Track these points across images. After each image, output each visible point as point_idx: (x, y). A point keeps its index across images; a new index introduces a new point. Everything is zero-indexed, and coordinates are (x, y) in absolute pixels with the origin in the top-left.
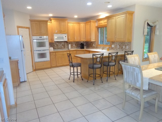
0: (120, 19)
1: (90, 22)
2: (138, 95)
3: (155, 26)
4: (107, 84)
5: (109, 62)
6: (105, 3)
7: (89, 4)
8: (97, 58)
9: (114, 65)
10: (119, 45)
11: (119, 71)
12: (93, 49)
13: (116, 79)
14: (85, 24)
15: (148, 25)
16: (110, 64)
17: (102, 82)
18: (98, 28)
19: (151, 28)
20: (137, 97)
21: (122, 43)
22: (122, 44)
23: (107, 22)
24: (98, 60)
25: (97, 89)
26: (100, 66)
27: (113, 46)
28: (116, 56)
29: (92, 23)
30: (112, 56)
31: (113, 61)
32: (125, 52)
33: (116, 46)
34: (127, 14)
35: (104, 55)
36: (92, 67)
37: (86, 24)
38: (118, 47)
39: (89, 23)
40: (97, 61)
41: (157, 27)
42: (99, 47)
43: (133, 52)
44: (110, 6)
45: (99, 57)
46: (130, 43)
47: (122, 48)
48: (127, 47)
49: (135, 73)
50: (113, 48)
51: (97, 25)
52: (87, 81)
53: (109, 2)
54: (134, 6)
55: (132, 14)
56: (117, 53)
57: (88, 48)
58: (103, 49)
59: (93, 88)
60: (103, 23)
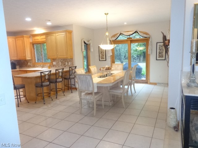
0: (60, 36)
1: (23, 37)
2: (91, 97)
3: (90, 44)
4: (58, 100)
5: (56, 79)
6: (45, 20)
7: (28, 19)
8: (45, 75)
9: (61, 81)
10: (61, 62)
11: (66, 87)
12: (29, 68)
13: (64, 95)
14: (14, 39)
15: (85, 43)
16: (58, 80)
17: (52, 100)
18: (33, 44)
19: (87, 46)
20: (91, 99)
21: (64, 59)
22: (65, 61)
23: (46, 38)
24: (47, 77)
25: (50, 106)
26: (48, 83)
27: (54, 63)
28: (62, 73)
29: (25, 38)
30: (59, 72)
31: (60, 77)
32: (70, 67)
33: (58, 64)
34: (67, 33)
35: (52, 72)
36: (41, 86)
37: (16, 39)
38: (60, 64)
39: (22, 39)
40: (45, 78)
41: (91, 45)
42: (37, 66)
43: (76, 67)
44: (49, 24)
45: (47, 74)
46: (71, 59)
47: (65, 64)
48: (70, 63)
49: (88, 80)
50: (55, 65)
51: (31, 41)
52: (36, 103)
53: (50, 20)
54: (71, 25)
55: (70, 32)
56: (63, 69)
57: (21, 68)
58: (43, 67)
59: (45, 107)
60: (39, 39)
